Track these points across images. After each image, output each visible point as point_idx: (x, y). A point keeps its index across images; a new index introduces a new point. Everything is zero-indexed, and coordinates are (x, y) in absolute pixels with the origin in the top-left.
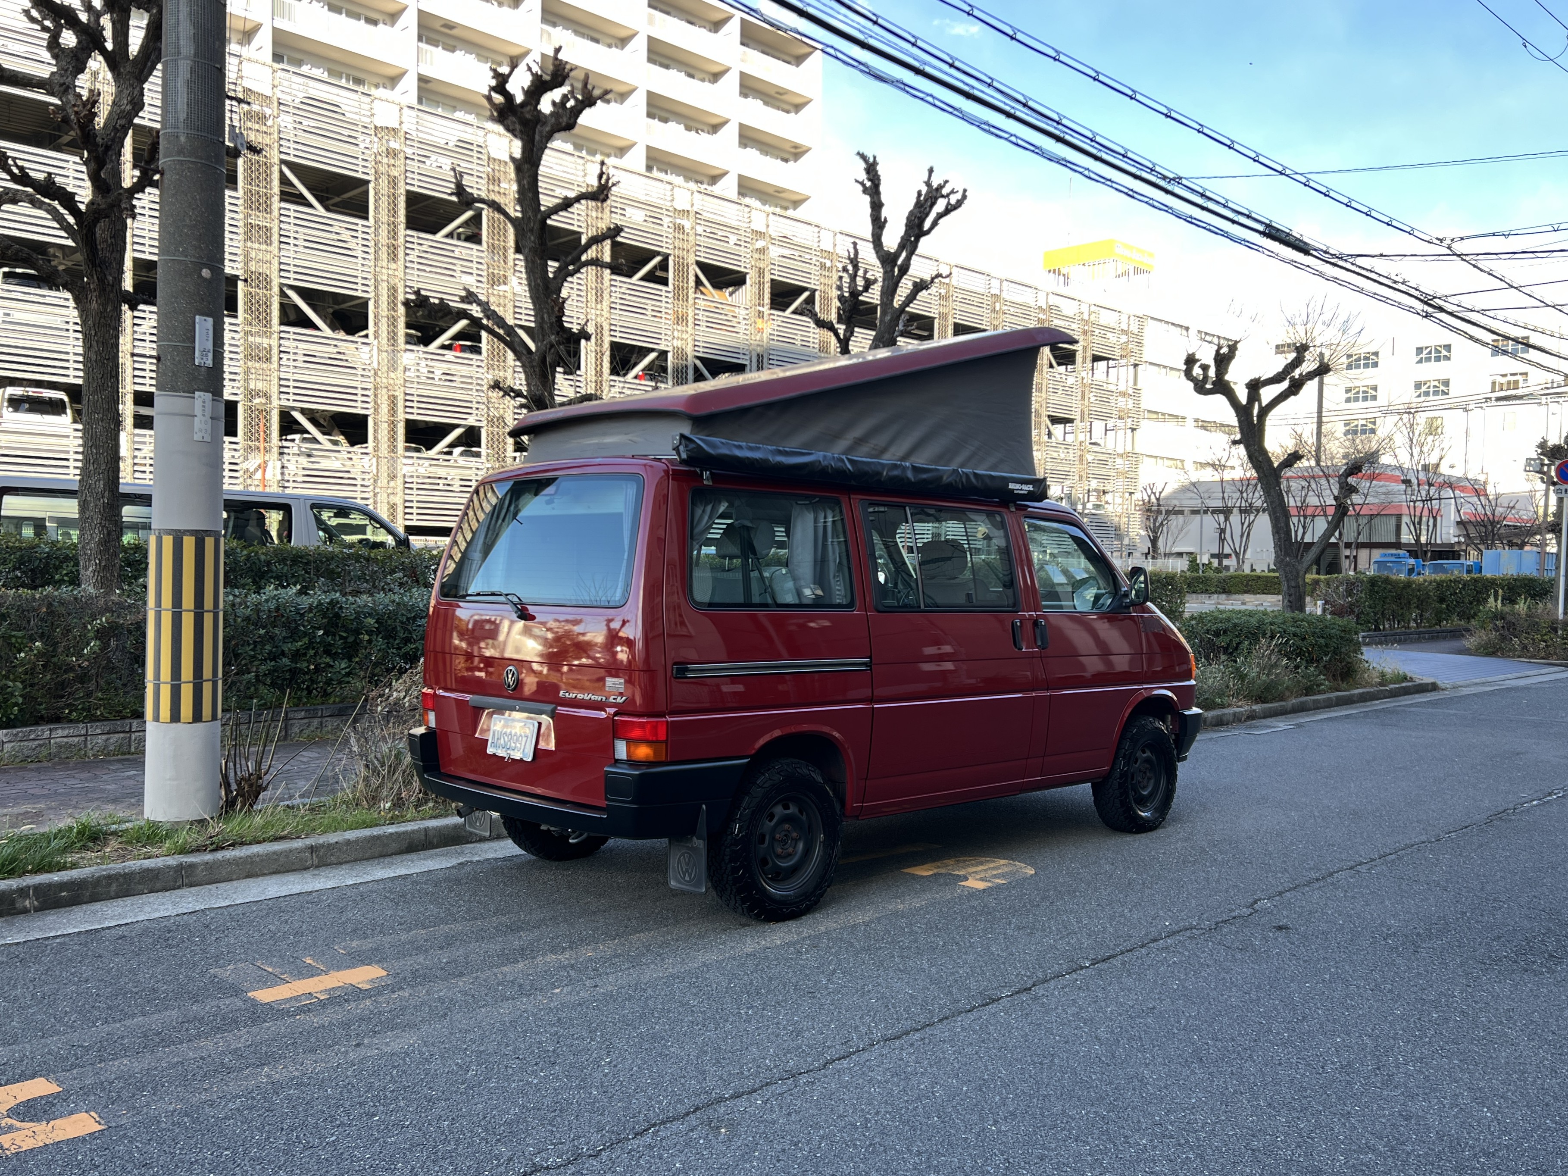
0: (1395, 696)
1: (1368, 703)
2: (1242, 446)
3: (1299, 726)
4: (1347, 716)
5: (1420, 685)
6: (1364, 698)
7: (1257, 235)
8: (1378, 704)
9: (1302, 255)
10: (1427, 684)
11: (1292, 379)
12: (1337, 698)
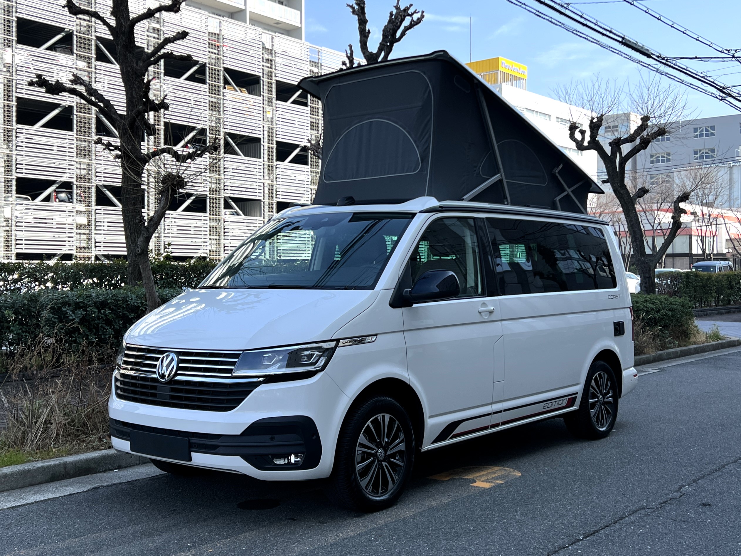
0: (716, 350)
1: (700, 355)
2: (609, 184)
3: (661, 370)
4: (691, 363)
5: (730, 342)
6: (697, 351)
7: (618, 43)
8: (708, 355)
9: (645, 57)
10: (734, 341)
11: (642, 139)
12: (681, 351)
